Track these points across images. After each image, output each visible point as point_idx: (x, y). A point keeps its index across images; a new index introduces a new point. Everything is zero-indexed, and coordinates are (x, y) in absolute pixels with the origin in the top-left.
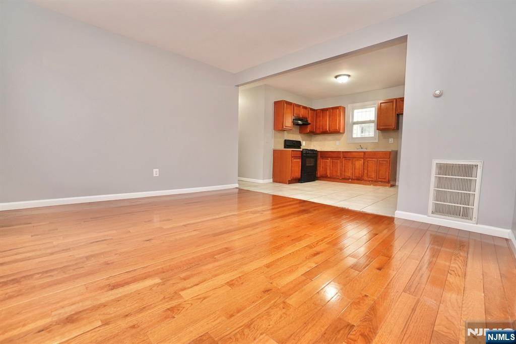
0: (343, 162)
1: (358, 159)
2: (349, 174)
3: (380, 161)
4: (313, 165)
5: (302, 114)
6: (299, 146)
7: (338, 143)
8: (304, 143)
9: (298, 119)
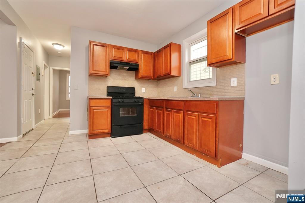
0: (166, 113)
3: (203, 117)
4: (136, 115)
5: (127, 57)
6: (133, 93)
7: (176, 89)
8: (143, 90)
9: (121, 62)
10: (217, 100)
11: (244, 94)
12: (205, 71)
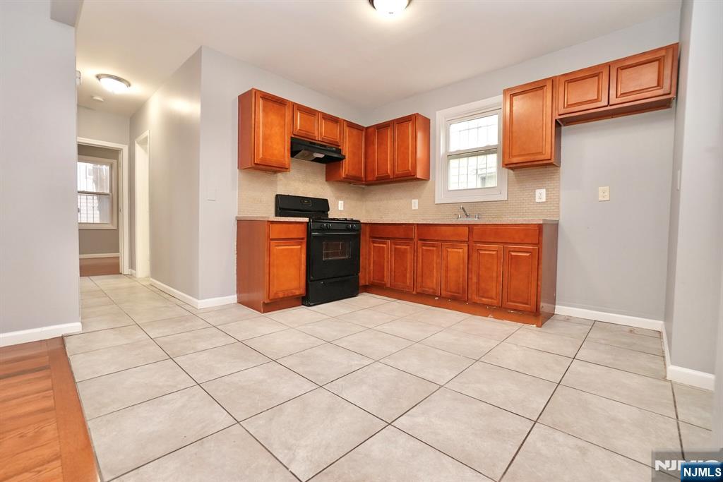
0: (420, 250)
1: (455, 243)
2: (432, 283)
3: (512, 251)
4: (347, 257)
5: (321, 132)
6: (324, 212)
7: (415, 204)
8: (340, 205)
9: (311, 143)
10: (541, 222)
11: (558, 215)
12: (477, 172)
